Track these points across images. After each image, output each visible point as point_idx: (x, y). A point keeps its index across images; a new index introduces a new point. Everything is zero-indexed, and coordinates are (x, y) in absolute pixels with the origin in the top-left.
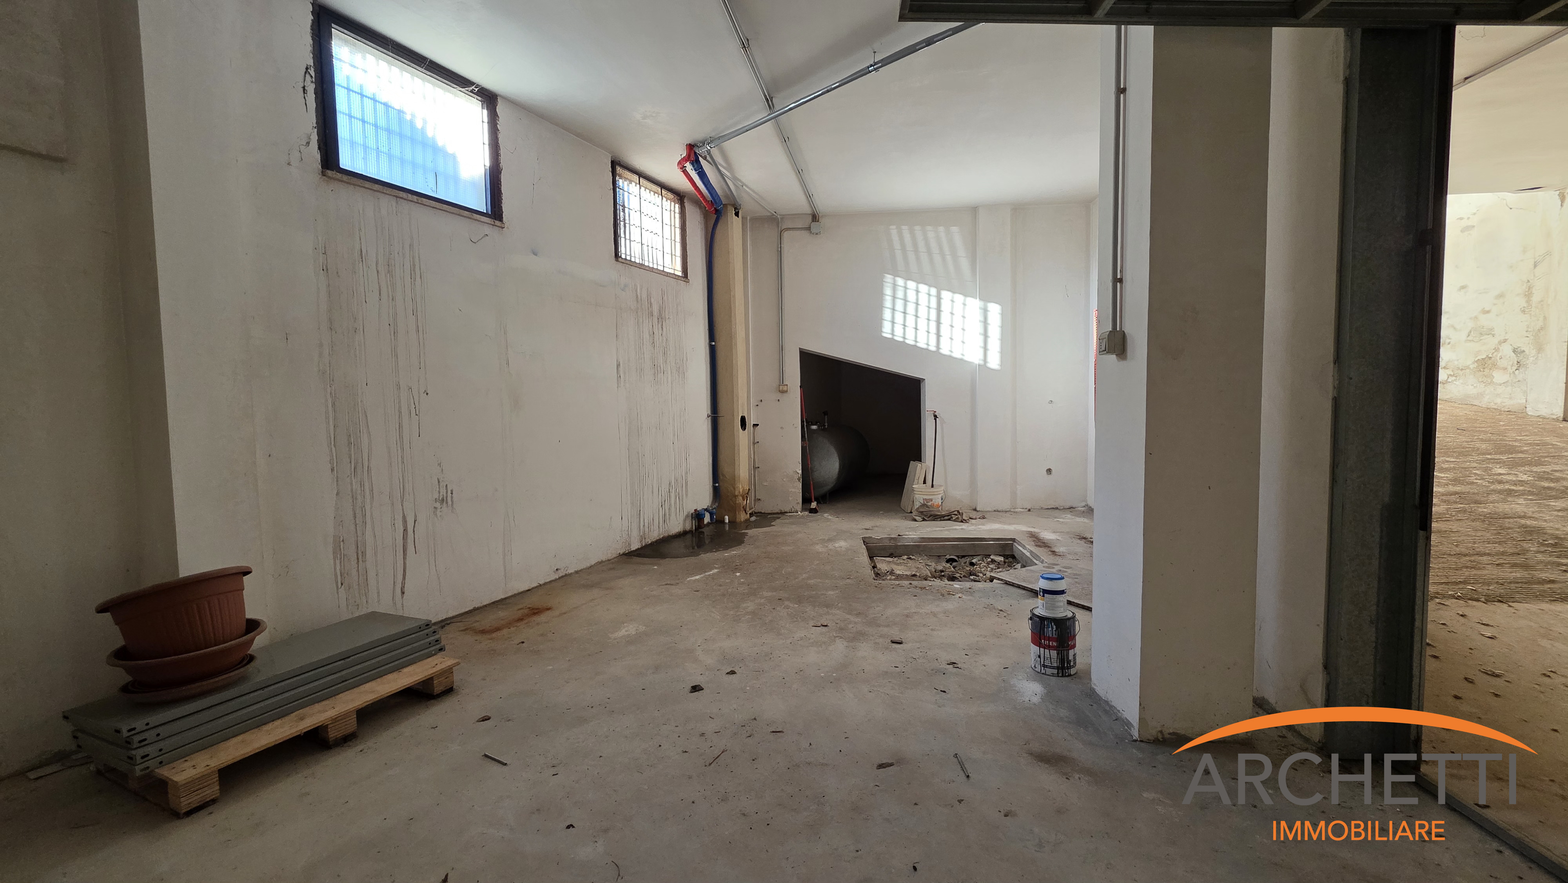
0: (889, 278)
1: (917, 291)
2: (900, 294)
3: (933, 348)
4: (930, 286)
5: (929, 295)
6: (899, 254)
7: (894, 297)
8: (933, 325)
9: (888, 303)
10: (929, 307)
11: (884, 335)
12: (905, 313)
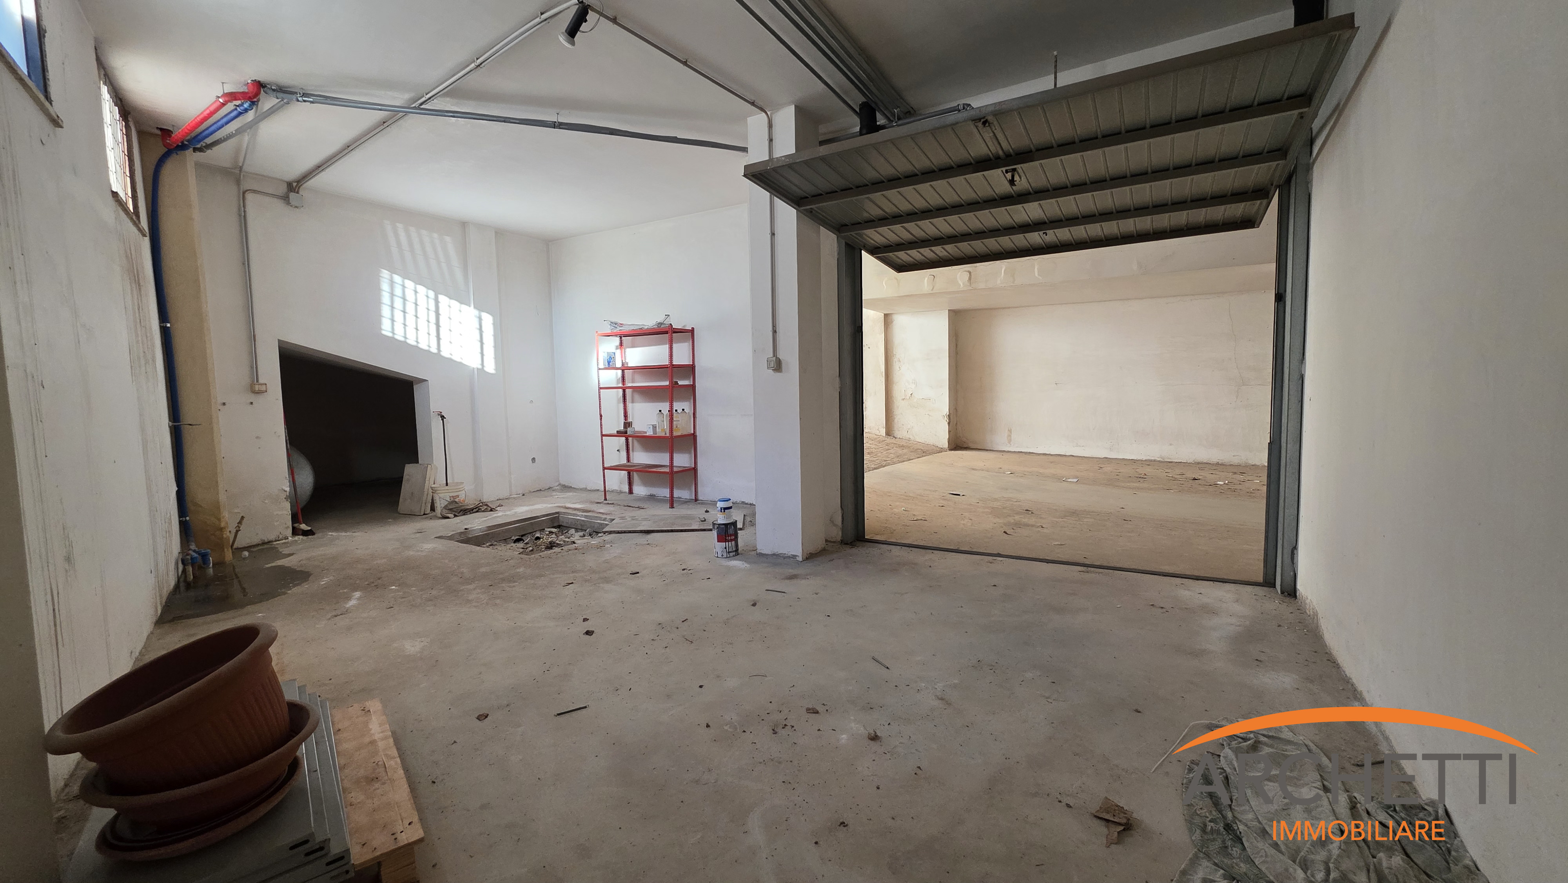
0: (385, 274)
1: (416, 292)
2: (398, 291)
3: (434, 350)
4: (428, 288)
5: (427, 297)
6: (394, 250)
7: (392, 295)
8: (433, 328)
9: (386, 298)
10: (428, 309)
11: (384, 332)
12: (404, 312)
